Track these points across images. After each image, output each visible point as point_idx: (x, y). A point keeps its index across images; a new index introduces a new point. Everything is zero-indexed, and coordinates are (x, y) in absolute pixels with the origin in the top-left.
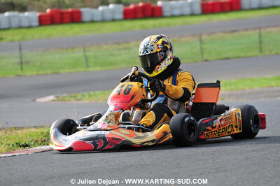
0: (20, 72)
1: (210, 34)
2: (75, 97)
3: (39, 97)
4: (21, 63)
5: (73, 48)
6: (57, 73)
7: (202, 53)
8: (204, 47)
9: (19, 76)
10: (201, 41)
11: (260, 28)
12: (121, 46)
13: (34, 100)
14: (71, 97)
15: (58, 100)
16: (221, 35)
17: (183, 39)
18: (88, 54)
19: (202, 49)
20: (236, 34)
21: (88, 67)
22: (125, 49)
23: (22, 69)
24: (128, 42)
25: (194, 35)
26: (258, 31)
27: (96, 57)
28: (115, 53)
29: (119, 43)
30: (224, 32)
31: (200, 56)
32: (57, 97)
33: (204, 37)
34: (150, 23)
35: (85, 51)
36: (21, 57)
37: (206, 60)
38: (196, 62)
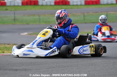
0: (14, 23)
1: (87, 13)
2: (35, 34)
3: (22, 33)
4: (15, 20)
5: (34, 15)
6: (28, 24)
7: (84, 20)
9: (14, 24)
10: (84, 16)
11: (107, 12)
13: (19, 34)
14: (33, 34)
15: (28, 35)
17: (77, 14)
18: (40, 17)
19: (84, 18)
20: (97, 13)
21: (40, 22)
23: (15, 22)
25: (81, 13)
26: (106, 13)
27: (43, 19)
30: (93, 12)
32: (28, 33)
33: (85, 14)
35: (39, 16)
36: (15, 17)
37: (86, 23)
38: (82, 23)
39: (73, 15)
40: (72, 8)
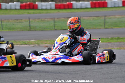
1: (58, 18)
7: (54, 27)
8: (55, 24)
10: (54, 21)
11: (81, 17)
12: (18, 21)
16: (63, 19)
17: (46, 20)
19: (54, 24)
21: (2, 29)
22: (20, 22)
24: (21, 20)
25: (51, 18)
27: (6, 25)
28: (15, 24)
29: (17, 20)
30: (64, 18)
31: (53, 28)
34: (32, 11)
35: (2, 22)
37: (56, 30)
38: (51, 30)
39: (42, 20)
40: (40, 13)
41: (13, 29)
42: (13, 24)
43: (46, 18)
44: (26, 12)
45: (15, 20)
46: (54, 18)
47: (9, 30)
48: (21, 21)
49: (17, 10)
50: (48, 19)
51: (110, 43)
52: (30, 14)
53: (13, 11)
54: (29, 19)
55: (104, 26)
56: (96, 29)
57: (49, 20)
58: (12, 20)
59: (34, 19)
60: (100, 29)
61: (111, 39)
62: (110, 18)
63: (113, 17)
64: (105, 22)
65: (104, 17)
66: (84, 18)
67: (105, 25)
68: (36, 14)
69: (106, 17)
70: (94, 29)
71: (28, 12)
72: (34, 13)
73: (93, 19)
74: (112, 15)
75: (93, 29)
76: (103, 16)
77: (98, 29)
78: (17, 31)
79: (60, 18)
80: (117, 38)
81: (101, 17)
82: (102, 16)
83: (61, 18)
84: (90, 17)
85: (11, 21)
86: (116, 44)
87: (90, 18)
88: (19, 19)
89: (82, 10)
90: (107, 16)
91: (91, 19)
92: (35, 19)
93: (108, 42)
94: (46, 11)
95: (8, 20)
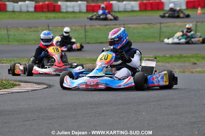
1: (91, 26)
7: (86, 38)
8: (87, 34)
10: (85, 29)
11: (124, 24)
12: (32, 30)
16: (99, 27)
19: (85, 35)
20: (108, 27)
21: (9, 41)
22: (35, 31)
24: (37, 27)
25: (81, 26)
26: (122, 26)
27: (14, 35)
28: (27, 33)
29: (31, 28)
31: (84, 40)
33: (87, 27)
34: (52, 15)
35: (7, 31)
37: (88, 43)
40: (64, 18)
41: (24, 41)
42: (25, 34)
43: (73, 26)
44: (43, 16)
45: (28, 27)
46: (85, 26)
47: (19, 43)
48: (35, 29)
49: (30, 13)
50: (75, 27)
51: (169, 63)
52: (50, 19)
53: (23, 15)
54: (49, 27)
55: (160, 38)
56: (148, 42)
57: (77, 28)
58: (22, 27)
59: (55, 27)
60: (154, 42)
61: (170, 58)
62: (168, 27)
63: (173, 24)
64: (160, 32)
65: (159, 25)
66: (129, 26)
67: (160, 36)
68: (58, 19)
69: (162, 25)
70: (145, 42)
71: (47, 17)
72: (55, 18)
73: (143, 27)
74: (172, 23)
75: (143, 42)
76: (158, 23)
77: (150, 42)
78: (31, 44)
79: (93, 25)
80: (178, 55)
81: (154, 25)
82: (156, 23)
83: (96, 25)
84: (138, 24)
85: (21, 29)
86: (177, 64)
87: (139, 26)
88: (33, 27)
89: (126, 14)
90: (163, 23)
91: (141, 28)
92: (57, 26)
93: (166, 62)
94: (73, 15)
95: (17, 27)
